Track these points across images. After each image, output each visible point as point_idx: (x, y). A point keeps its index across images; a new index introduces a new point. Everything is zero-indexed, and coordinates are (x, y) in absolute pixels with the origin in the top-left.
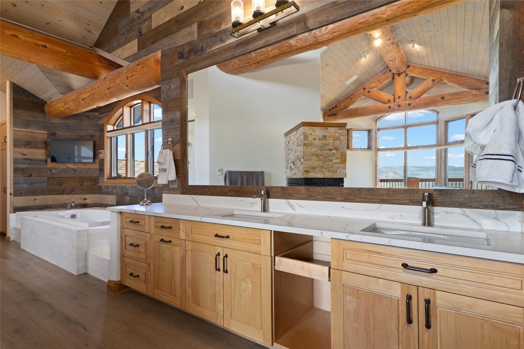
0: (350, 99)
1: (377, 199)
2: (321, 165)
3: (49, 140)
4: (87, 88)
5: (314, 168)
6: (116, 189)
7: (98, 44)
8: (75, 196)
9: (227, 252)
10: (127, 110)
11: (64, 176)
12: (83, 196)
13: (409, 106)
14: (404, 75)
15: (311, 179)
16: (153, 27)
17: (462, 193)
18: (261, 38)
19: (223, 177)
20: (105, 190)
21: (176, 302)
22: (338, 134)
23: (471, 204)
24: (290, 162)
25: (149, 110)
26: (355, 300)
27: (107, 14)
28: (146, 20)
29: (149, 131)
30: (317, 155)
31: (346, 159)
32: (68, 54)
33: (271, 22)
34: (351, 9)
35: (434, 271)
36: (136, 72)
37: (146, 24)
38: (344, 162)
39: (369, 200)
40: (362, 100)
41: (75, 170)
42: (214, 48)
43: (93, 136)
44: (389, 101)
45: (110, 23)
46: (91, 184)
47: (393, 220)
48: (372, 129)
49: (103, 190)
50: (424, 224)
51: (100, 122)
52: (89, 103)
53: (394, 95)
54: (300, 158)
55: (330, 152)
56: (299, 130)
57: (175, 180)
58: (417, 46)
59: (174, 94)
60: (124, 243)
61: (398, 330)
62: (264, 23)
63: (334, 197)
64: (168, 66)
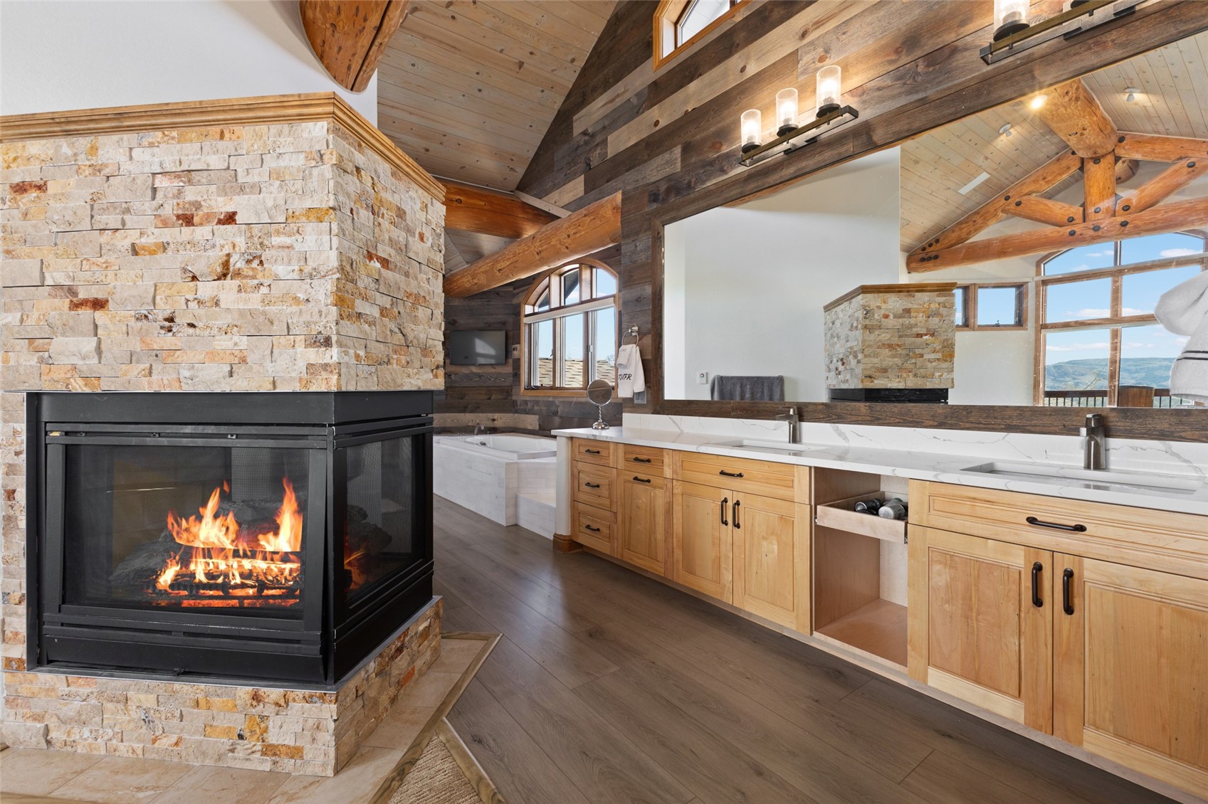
0: (971, 223)
1: (1000, 424)
2: (900, 364)
3: (448, 332)
4: (507, 253)
5: (885, 370)
6: (538, 406)
7: (523, 186)
8: (481, 414)
9: (740, 497)
10: (555, 280)
11: (467, 385)
12: (491, 415)
13: (1123, 228)
14: (1110, 158)
15: (878, 390)
16: (610, 155)
17: (1165, 414)
18: (790, 164)
19: (708, 387)
20: (522, 407)
21: (658, 569)
22: (937, 304)
23: (1183, 434)
24: (835, 360)
25: (589, 279)
26: (947, 571)
27: (537, 139)
28: (597, 145)
29: (590, 313)
30: (890, 346)
31: (954, 352)
32: (485, 208)
33: (808, 139)
34: (954, 109)
35: (1080, 528)
36: (583, 226)
37: (598, 152)
38: (949, 359)
39: (985, 426)
40: (1001, 221)
41: (480, 376)
42: (708, 184)
43: (504, 323)
44: (1071, 220)
45: (541, 153)
46: (501, 397)
47: (1029, 460)
48: (1027, 282)
49: (518, 407)
50: (1088, 467)
51: (515, 301)
52: (508, 275)
53: (1083, 205)
54: (855, 352)
55: (918, 340)
56: (854, 300)
57: (644, 392)
58: (1139, 97)
59: (642, 258)
60: (576, 482)
61: (1019, 616)
62: (798, 141)
63: (918, 420)
64: (632, 215)
